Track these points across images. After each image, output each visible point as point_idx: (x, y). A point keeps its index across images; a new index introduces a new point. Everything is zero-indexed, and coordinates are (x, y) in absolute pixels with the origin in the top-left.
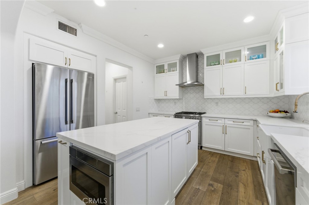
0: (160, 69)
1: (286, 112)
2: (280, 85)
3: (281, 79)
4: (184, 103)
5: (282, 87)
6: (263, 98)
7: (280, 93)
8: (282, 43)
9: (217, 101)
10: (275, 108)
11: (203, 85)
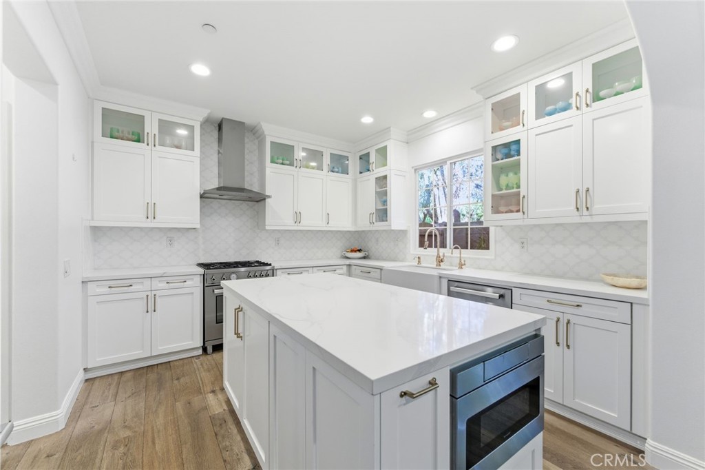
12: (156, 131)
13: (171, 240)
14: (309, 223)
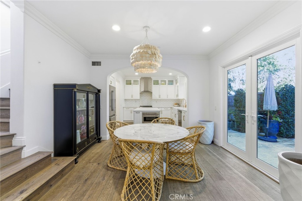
0: (129, 83)
1: (178, 104)
2: (177, 96)
3: (178, 94)
4: (141, 102)
5: (178, 96)
6: (172, 99)
7: (177, 98)
8: (178, 83)
9: (157, 100)
10: (176, 103)
11: (152, 93)
12: (133, 82)
13: (136, 101)
14: (162, 97)
